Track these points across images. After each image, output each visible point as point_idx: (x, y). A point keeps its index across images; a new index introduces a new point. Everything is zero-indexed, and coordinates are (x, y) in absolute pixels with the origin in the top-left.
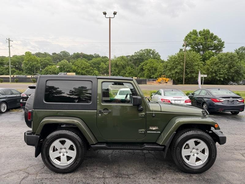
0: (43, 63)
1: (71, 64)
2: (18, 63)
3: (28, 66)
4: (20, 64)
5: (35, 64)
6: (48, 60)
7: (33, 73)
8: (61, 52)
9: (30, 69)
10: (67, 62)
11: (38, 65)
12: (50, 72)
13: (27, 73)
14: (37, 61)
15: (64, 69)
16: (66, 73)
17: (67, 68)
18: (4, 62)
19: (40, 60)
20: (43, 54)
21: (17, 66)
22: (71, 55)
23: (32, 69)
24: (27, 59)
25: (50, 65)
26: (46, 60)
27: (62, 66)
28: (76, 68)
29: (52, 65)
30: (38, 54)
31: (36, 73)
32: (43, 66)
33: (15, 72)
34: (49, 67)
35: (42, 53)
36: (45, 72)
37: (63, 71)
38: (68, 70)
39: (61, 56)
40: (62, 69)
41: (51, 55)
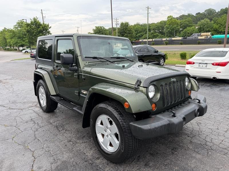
0: (183, 25)
1: (213, 22)
2: (161, 28)
3: (168, 30)
4: (163, 28)
5: (175, 27)
6: (188, 21)
7: (173, 36)
8: (206, 11)
9: (170, 32)
10: (209, 20)
11: (178, 27)
12: (189, 33)
13: (167, 36)
14: (177, 24)
15: (204, 29)
16: (199, 34)
17: (208, 28)
18: (151, 28)
19: (181, 22)
20: (187, 16)
21: (160, 31)
22: (217, 12)
23: (172, 32)
24: (169, 23)
25: (190, 26)
26: (186, 22)
27: (202, 26)
28: (217, 27)
29: (192, 26)
30: (182, 17)
31: (175, 35)
32: (183, 28)
33: (158, 36)
34: (188, 28)
35: (185, 15)
36: (184, 34)
37: (202, 32)
38: (207, 29)
39: (206, 15)
40: (201, 30)
41: (195, 15)
